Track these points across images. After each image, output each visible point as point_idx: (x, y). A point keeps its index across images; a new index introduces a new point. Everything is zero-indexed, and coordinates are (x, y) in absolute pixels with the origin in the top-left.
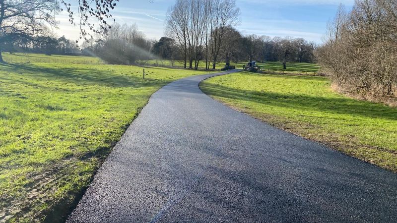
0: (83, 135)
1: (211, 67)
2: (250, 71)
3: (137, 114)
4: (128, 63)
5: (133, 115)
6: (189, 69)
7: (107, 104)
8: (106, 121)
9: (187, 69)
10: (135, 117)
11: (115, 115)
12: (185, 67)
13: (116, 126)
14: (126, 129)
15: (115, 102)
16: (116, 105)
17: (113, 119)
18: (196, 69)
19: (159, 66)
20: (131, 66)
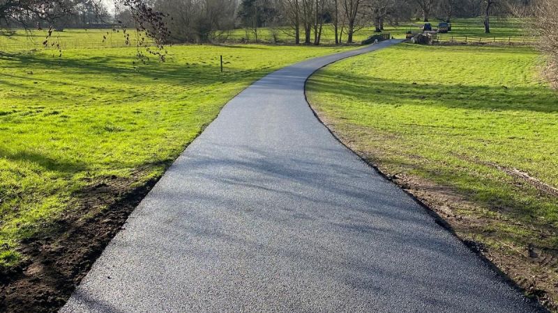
0: (152, 152)
1: (345, 38)
2: (416, 43)
3: (200, 133)
4: (197, 41)
5: (195, 134)
6: (304, 45)
7: (167, 121)
8: (168, 140)
9: (300, 45)
10: (197, 136)
11: (177, 133)
12: (297, 43)
13: (177, 144)
14: (186, 147)
15: (177, 118)
16: (178, 122)
17: (175, 138)
18: (317, 44)
19: (251, 43)
20: (203, 46)
